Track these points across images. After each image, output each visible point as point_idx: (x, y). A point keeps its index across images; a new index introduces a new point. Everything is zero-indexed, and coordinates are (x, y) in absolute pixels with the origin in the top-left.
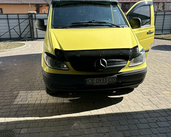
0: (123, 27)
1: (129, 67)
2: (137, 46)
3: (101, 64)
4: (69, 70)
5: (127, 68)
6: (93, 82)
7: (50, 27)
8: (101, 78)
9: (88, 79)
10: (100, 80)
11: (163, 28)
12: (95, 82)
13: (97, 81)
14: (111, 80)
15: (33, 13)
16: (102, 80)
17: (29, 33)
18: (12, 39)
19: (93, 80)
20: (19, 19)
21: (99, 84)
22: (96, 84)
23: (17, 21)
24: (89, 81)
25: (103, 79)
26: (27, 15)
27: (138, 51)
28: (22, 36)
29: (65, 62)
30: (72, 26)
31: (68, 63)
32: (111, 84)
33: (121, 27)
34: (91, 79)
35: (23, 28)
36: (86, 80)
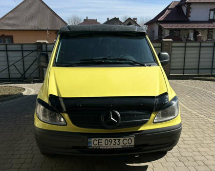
0: (150, 66)
1: (153, 122)
2: (166, 94)
3: (112, 119)
4: (67, 125)
5: (150, 124)
6: (100, 144)
7: (52, 65)
8: (112, 139)
9: (93, 139)
10: (111, 141)
11: (212, 66)
12: (103, 144)
13: (106, 144)
14: (127, 141)
15: (44, 43)
16: (113, 141)
17: (37, 71)
18: (11, 80)
19: (100, 141)
20: (22, 51)
21: (109, 148)
22: (105, 148)
23: (20, 54)
24: (94, 143)
25: (116, 140)
26: (35, 46)
27: (168, 100)
28: (27, 75)
29: (61, 114)
30: (81, 63)
31: (66, 115)
32: (126, 147)
33: (147, 65)
34: (97, 139)
35: (28, 64)
36: (89, 140)
